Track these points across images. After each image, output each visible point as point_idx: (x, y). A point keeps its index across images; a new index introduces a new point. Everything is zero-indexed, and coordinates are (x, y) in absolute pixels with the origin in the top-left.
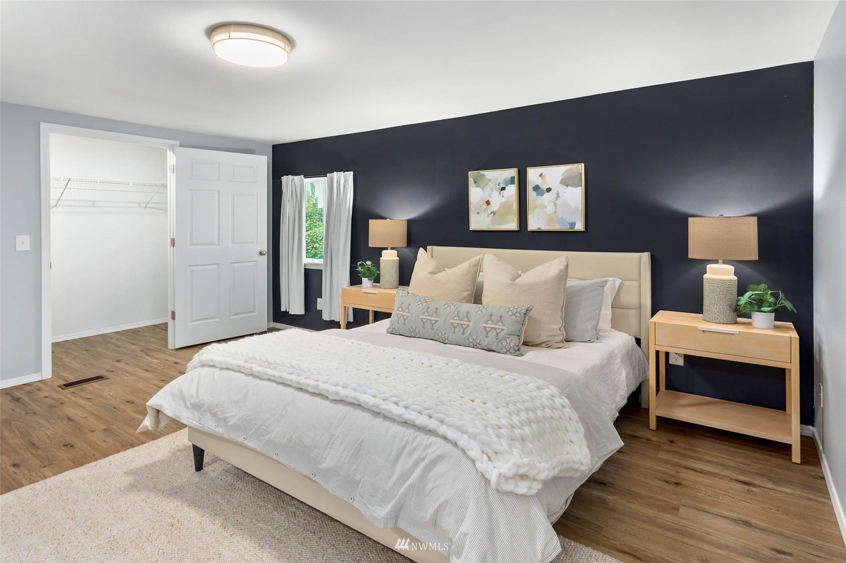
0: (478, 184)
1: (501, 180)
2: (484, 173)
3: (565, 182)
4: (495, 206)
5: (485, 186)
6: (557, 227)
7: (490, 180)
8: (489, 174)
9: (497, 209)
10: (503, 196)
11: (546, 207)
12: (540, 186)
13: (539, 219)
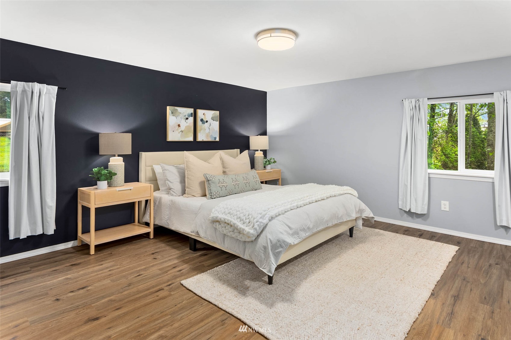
0: (174, 114)
1: (186, 114)
2: (177, 108)
3: (213, 119)
4: (183, 128)
5: (177, 116)
6: (210, 139)
7: (180, 113)
8: (180, 109)
9: (183, 130)
10: (187, 123)
11: (205, 130)
12: (204, 119)
13: (203, 135)
